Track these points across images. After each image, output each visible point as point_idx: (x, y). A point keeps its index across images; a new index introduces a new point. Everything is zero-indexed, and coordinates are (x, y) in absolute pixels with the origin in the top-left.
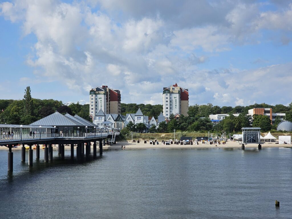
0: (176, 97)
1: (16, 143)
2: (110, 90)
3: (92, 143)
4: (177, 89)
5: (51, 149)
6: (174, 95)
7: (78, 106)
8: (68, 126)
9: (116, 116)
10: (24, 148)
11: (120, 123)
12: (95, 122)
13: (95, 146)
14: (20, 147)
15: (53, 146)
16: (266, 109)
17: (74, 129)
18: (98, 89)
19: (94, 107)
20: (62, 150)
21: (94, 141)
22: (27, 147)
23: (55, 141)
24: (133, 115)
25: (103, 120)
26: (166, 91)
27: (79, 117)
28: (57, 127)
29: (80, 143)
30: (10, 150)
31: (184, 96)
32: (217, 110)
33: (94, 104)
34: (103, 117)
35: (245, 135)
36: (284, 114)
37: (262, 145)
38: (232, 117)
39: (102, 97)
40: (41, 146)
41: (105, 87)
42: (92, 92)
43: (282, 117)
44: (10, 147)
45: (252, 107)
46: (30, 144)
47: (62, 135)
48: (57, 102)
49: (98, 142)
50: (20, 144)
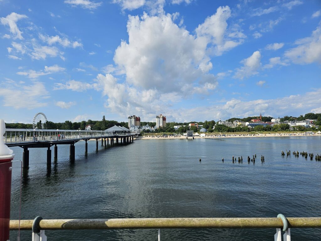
0: (161, 119)
1: (99, 138)
2: (136, 117)
3: (129, 137)
4: (162, 116)
5: (113, 140)
6: (160, 119)
7: (124, 123)
8: (120, 131)
9: (138, 127)
10: (102, 140)
11: (140, 129)
12: (131, 129)
13: (130, 138)
14: (101, 139)
15: (114, 139)
16: (196, 124)
17: (122, 132)
18: (131, 117)
19: (130, 123)
20: (117, 140)
21: (130, 136)
22: (103, 139)
23: (115, 137)
24: (145, 126)
25: (134, 128)
26: (157, 117)
27: (124, 127)
28: (115, 131)
29: (124, 137)
30: (97, 140)
31: (164, 119)
32: (177, 124)
33: (130, 122)
34: (134, 127)
35: (188, 134)
36: (202, 126)
37: (194, 138)
38: (183, 127)
39: (133, 120)
40: (109, 139)
41: (134, 116)
42: (129, 118)
43: (202, 127)
44: (97, 139)
45: (190, 123)
46: (105, 138)
47: (118, 135)
48: (115, 122)
49: (132, 137)
50: (101, 138)
